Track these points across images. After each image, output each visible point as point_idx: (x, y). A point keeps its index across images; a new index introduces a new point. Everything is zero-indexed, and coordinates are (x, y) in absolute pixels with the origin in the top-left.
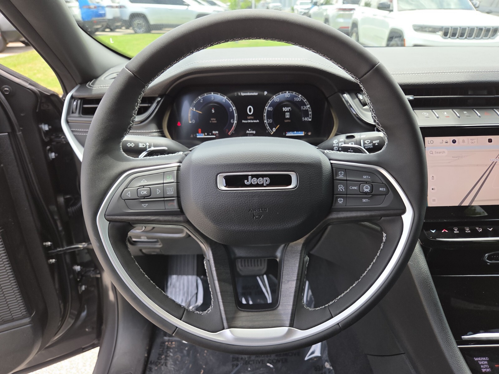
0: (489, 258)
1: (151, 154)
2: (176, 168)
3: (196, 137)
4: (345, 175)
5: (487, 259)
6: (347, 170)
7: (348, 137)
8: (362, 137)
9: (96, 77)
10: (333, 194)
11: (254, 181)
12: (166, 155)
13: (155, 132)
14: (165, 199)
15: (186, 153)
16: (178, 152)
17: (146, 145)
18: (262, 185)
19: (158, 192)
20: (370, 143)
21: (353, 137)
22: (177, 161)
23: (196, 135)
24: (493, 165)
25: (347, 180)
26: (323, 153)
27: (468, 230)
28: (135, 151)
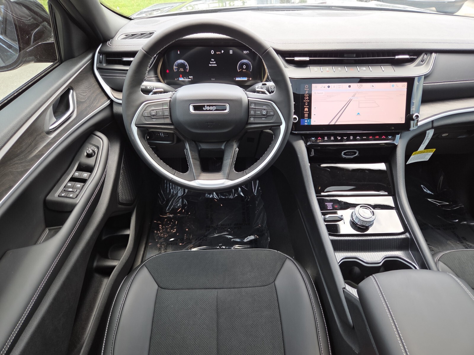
0: (344, 154)
1: (155, 93)
2: (169, 101)
3: (179, 80)
4: (255, 105)
5: (344, 155)
6: (256, 103)
7: (263, 84)
8: (270, 84)
9: (112, 38)
10: (248, 116)
11: (208, 108)
12: (163, 94)
13: (153, 77)
14: (164, 117)
15: (173, 92)
16: (169, 92)
17: (151, 88)
18: (212, 110)
19: (161, 113)
20: (274, 88)
21: (265, 84)
22: (169, 97)
23: (179, 79)
24: (350, 101)
25: (255, 108)
26: (246, 94)
27: (332, 138)
28: (147, 91)
